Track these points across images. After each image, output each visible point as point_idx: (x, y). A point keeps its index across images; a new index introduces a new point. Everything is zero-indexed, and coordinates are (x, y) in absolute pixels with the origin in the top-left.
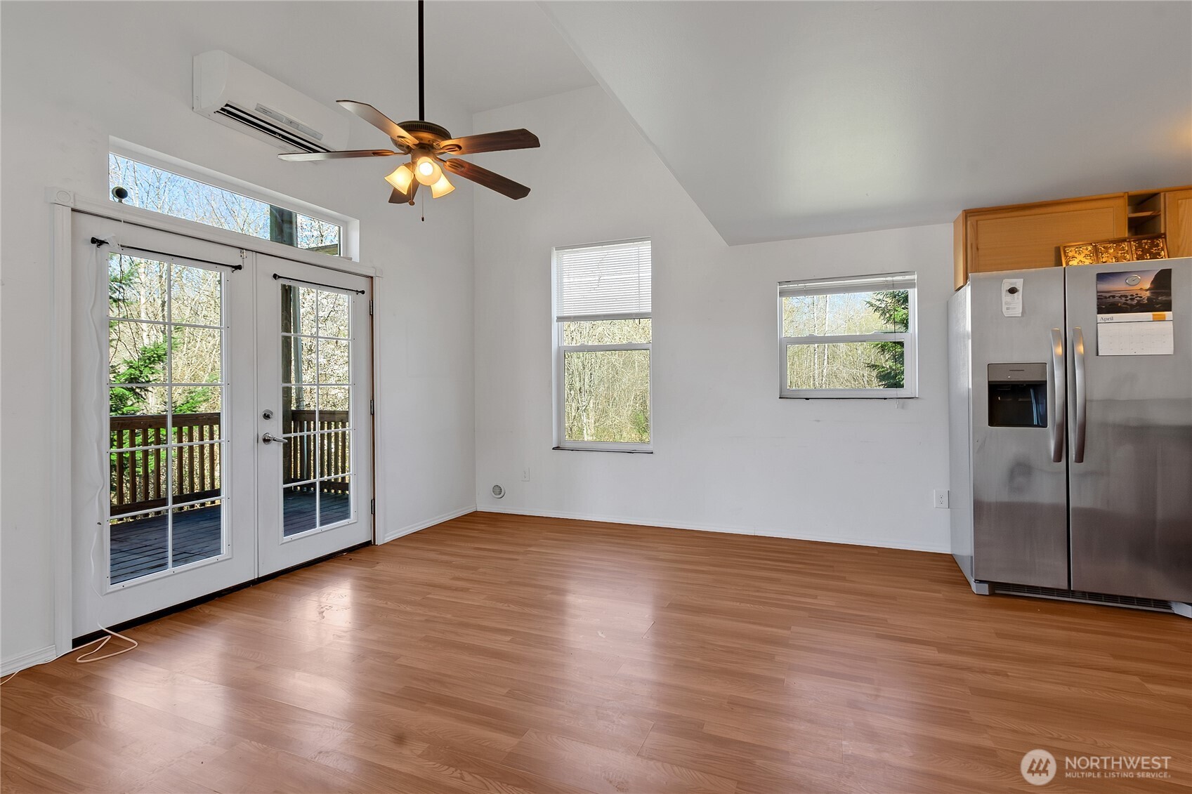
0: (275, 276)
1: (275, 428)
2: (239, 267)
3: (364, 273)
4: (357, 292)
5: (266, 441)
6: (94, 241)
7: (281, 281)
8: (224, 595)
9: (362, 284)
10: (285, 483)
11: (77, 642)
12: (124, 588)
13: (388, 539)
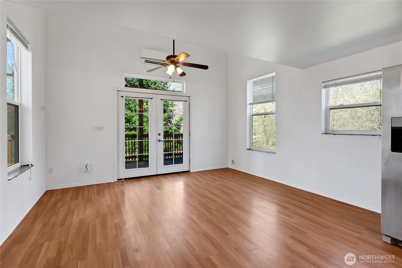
0: (161, 100)
1: (162, 138)
2: (152, 98)
3: (188, 96)
4: (185, 101)
5: (159, 141)
6: (122, 97)
7: (163, 100)
8: (149, 177)
9: (187, 99)
10: (164, 151)
11: (118, 180)
12: (127, 171)
13: (194, 171)
